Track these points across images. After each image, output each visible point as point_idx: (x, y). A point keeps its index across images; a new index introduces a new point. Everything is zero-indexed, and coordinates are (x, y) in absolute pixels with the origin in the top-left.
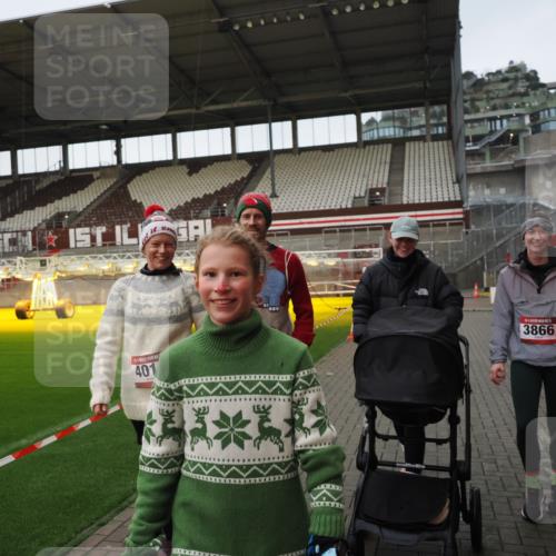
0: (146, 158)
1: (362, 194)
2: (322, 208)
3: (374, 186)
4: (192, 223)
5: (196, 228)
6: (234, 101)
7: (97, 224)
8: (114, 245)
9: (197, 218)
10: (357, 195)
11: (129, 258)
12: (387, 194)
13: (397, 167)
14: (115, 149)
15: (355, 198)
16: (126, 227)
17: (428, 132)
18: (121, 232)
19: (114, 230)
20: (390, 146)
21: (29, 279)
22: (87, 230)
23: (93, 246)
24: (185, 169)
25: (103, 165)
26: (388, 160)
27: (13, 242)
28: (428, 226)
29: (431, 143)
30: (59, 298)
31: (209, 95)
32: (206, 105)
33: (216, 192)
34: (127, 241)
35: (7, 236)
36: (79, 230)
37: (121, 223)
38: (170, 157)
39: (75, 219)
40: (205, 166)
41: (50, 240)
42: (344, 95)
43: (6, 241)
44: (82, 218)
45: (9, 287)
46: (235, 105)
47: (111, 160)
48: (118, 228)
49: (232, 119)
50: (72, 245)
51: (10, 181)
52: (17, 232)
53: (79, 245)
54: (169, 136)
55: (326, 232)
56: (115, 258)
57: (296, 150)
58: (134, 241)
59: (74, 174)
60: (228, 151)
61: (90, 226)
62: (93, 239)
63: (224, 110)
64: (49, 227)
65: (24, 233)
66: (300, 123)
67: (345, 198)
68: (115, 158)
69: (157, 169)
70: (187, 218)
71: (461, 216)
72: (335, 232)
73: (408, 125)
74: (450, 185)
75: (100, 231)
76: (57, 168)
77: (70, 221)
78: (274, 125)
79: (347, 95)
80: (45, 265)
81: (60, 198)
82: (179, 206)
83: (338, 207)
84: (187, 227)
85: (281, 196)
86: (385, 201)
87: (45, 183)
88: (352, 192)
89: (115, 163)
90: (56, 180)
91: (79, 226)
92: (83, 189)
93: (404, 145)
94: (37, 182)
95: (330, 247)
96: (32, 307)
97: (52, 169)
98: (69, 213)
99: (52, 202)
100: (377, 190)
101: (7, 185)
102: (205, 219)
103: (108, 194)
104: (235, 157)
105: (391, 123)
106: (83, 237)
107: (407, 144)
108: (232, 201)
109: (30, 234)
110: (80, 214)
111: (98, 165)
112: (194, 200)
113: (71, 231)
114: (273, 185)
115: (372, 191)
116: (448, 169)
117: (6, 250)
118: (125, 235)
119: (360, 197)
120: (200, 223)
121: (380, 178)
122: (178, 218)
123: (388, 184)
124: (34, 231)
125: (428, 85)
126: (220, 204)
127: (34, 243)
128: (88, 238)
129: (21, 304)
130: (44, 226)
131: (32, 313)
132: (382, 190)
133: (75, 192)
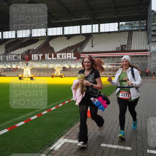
0: (55, 34)
1: (119, 47)
2: (107, 51)
3: (123, 45)
4: (68, 54)
5: (69, 55)
6: (82, 18)
7: (40, 53)
8: (45, 59)
9: (69, 52)
10: (117, 47)
11: (52, 63)
12: (126, 47)
13: (130, 39)
14: (45, 31)
15: (117, 48)
16: (48, 54)
17: (140, 29)
18: (47, 56)
19: (45, 55)
20: (128, 32)
21: (23, 68)
22: (37, 55)
23: (38, 60)
24: (66, 38)
25: (42, 36)
26: (127, 37)
27: (16, 58)
28: (139, 57)
29: (141, 32)
30: (31, 74)
31: (74, 16)
32: (73, 19)
33: (75, 45)
34: (49, 58)
35: (14, 56)
36: (35, 55)
37: (47, 53)
38: (62, 34)
39: (34, 51)
40: (72, 37)
41: (26, 57)
42: (115, 17)
43: (14, 57)
44: (36, 51)
45: (14, 71)
46: (82, 19)
47: (44, 34)
48: (46, 55)
49: (81, 23)
50: (33, 59)
51: (15, 40)
52: (17, 55)
53: (35, 59)
54: (62, 28)
55: (108, 58)
56: (48, 63)
57: (99, 33)
58: (51, 59)
59: (33, 38)
60: (79, 33)
61: (38, 54)
62: (39, 58)
63: (78, 20)
64: (26, 54)
65: (19, 55)
66: (101, 25)
67: (114, 48)
68: (45, 34)
69: (58, 38)
70: (67, 52)
71: (149, 54)
72: (111, 58)
73: (134, 26)
74: (146, 45)
75: (41, 55)
76: (29, 36)
77: (32, 52)
78: (93, 25)
79: (116, 17)
80: (28, 64)
81: (29, 45)
82: (64, 49)
83: (112, 50)
84: (66, 55)
85: (95, 47)
86: (126, 49)
87: (25, 41)
88: (116, 46)
89: (45, 35)
90: (28, 40)
91: (35, 54)
92: (36, 43)
93: (132, 32)
94: (23, 40)
95: (109, 62)
96: (24, 77)
97: (27, 37)
98: (32, 50)
99: (27, 46)
100: (124, 45)
101: (14, 41)
102: (72, 53)
103: (43, 44)
104: (81, 34)
105: (128, 25)
106: (36, 57)
107: (133, 32)
108: (80, 48)
109: (20, 55)
110: (35, 50)
111: (40, 36)
112: (68, 47)
113: (32, 55)
114: (92, 43)
115: (122, 46)
116: (146, 40)
117: (13, 60)
118: (48, 57)
119: (118, 48)
120: (70, 54)
121: (125, 42)
122: (64, 52)
123: (127, 44)
124: (21, 55)
125: (141, 14)
126: (76, 48)
127: (21, 58)
128: (37, 57)
129: (20, 75)
130: (25, 53)
131: (23, 78)
132: (125, 46)
133: (34, 44)
